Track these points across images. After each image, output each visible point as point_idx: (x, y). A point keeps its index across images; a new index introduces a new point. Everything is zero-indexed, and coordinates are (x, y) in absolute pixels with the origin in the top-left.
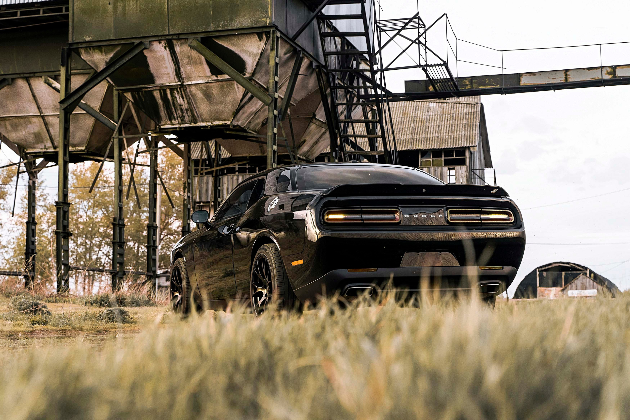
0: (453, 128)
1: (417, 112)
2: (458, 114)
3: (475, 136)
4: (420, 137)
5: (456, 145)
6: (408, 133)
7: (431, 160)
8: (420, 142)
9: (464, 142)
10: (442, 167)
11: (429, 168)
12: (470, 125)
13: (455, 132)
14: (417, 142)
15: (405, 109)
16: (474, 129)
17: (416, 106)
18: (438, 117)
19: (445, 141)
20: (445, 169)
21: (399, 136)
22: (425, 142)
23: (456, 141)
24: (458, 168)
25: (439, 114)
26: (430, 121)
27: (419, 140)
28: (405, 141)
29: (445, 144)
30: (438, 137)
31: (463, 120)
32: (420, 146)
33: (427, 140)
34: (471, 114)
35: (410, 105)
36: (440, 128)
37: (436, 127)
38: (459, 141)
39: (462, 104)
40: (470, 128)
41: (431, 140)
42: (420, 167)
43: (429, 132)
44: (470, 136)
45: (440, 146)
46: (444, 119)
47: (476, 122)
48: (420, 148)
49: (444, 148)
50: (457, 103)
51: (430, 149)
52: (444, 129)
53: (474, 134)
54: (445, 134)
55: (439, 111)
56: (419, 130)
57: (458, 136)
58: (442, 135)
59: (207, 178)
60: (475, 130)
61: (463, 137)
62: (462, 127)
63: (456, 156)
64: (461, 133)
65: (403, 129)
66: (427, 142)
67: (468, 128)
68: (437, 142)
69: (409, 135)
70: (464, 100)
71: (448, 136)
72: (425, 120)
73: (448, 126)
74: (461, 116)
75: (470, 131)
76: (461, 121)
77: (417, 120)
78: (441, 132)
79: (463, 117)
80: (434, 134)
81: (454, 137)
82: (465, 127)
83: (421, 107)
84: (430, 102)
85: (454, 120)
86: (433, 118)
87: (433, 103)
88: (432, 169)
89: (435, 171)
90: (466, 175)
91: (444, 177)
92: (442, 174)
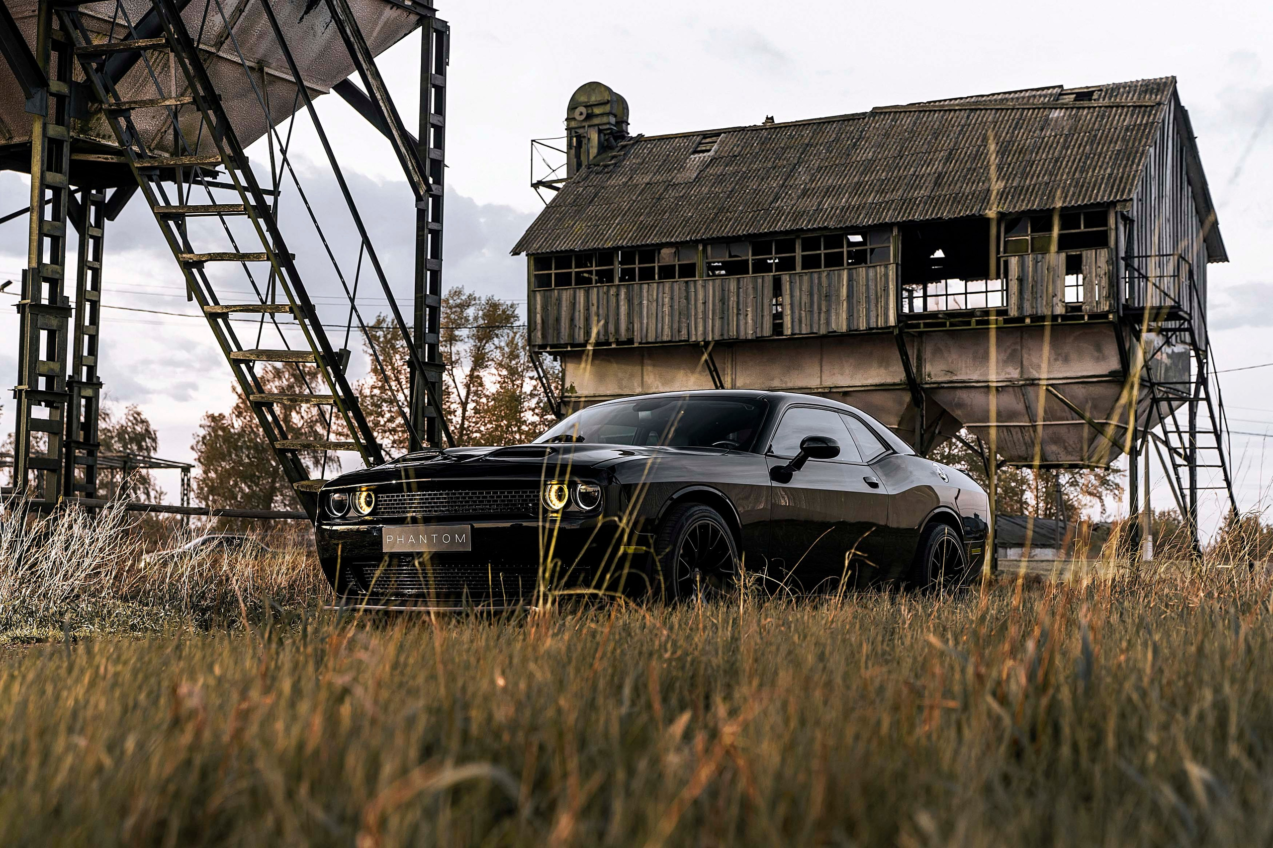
0: (1088, 162)
1: (1016, 132)
2: (1110, 129)
3: (1134, 176)
4: (1008, 185)
6: (983, 179)
7: (1029, 238)
8: (1005, 196)
9: (1105, 191)
10: (1051, 253)
11: (1021, 256)
12: (1130, 154)
13: (1090, 170)
14: (998, 197)
15: (992, 126)
16: (1136, 160)
17: (1019, 119)
18: (1062, 140)
19: (1062, 193)
20: (1061, 258)
21: (961, 187)
22: (1016, 197)
23: (1087, 190)
24: (1088, 255)
25: (1065, 132)
26: (1041, 151)
27: (1004, 192)
28: (970, 197)
29: (1059, 198)
30: (1047, 184)
31: (1116, 143)
33: (1020, 192)
34: (1139, 129)
35: (1006, 118)
36: (1058, 164)
37: (1050, 162)
38: (1093, 191)
39: (1123, 107)
41: (1030, 190)
42: (1002, 254)
43: (1031, 173)
44: (1122, 178)
45: (1046, 204)
46: (1072, 144)
47: (1144, 145)
50: (1112, 107)
51: (1023, 211)
52: (1067, 165)
53: (1132, 173)
54: (1064, 177)
55: (1067, 125)
56: (1010, 170)
57: (1093, 179)
58: (1058, 177)
59: (559, 293)
60: (1138, 165)
61: (1105, 181)
62: (1110, 158)
63: (1085, 227)
64: (1102, 172)
65: (975, 169)
66: (1019, 197)
67: (1122, 161)
68: (1043, 194)
69: (983, 183)
70: (1132, 99)
71: (1072, 182)
72: (1031, 148)
73: (1078, 157)
74: (1113, 135)
75: (1125, 166)
76: (1112, 145)
77: (1011, 150)
78: (1058, 173)
79: (1118, 137)
80: (1040, 178)
81: (1084, 182)
82: (1116, 159)
83: (1030, 120)
84: (1052, 108)
85: (1095, 146)
86: (1050, 142)
87: (1058, 111)
88: (1029, 260)
89: (1036, 262)
90: (1109, 270)
91: (1056, 276)
92: (1051, 270)
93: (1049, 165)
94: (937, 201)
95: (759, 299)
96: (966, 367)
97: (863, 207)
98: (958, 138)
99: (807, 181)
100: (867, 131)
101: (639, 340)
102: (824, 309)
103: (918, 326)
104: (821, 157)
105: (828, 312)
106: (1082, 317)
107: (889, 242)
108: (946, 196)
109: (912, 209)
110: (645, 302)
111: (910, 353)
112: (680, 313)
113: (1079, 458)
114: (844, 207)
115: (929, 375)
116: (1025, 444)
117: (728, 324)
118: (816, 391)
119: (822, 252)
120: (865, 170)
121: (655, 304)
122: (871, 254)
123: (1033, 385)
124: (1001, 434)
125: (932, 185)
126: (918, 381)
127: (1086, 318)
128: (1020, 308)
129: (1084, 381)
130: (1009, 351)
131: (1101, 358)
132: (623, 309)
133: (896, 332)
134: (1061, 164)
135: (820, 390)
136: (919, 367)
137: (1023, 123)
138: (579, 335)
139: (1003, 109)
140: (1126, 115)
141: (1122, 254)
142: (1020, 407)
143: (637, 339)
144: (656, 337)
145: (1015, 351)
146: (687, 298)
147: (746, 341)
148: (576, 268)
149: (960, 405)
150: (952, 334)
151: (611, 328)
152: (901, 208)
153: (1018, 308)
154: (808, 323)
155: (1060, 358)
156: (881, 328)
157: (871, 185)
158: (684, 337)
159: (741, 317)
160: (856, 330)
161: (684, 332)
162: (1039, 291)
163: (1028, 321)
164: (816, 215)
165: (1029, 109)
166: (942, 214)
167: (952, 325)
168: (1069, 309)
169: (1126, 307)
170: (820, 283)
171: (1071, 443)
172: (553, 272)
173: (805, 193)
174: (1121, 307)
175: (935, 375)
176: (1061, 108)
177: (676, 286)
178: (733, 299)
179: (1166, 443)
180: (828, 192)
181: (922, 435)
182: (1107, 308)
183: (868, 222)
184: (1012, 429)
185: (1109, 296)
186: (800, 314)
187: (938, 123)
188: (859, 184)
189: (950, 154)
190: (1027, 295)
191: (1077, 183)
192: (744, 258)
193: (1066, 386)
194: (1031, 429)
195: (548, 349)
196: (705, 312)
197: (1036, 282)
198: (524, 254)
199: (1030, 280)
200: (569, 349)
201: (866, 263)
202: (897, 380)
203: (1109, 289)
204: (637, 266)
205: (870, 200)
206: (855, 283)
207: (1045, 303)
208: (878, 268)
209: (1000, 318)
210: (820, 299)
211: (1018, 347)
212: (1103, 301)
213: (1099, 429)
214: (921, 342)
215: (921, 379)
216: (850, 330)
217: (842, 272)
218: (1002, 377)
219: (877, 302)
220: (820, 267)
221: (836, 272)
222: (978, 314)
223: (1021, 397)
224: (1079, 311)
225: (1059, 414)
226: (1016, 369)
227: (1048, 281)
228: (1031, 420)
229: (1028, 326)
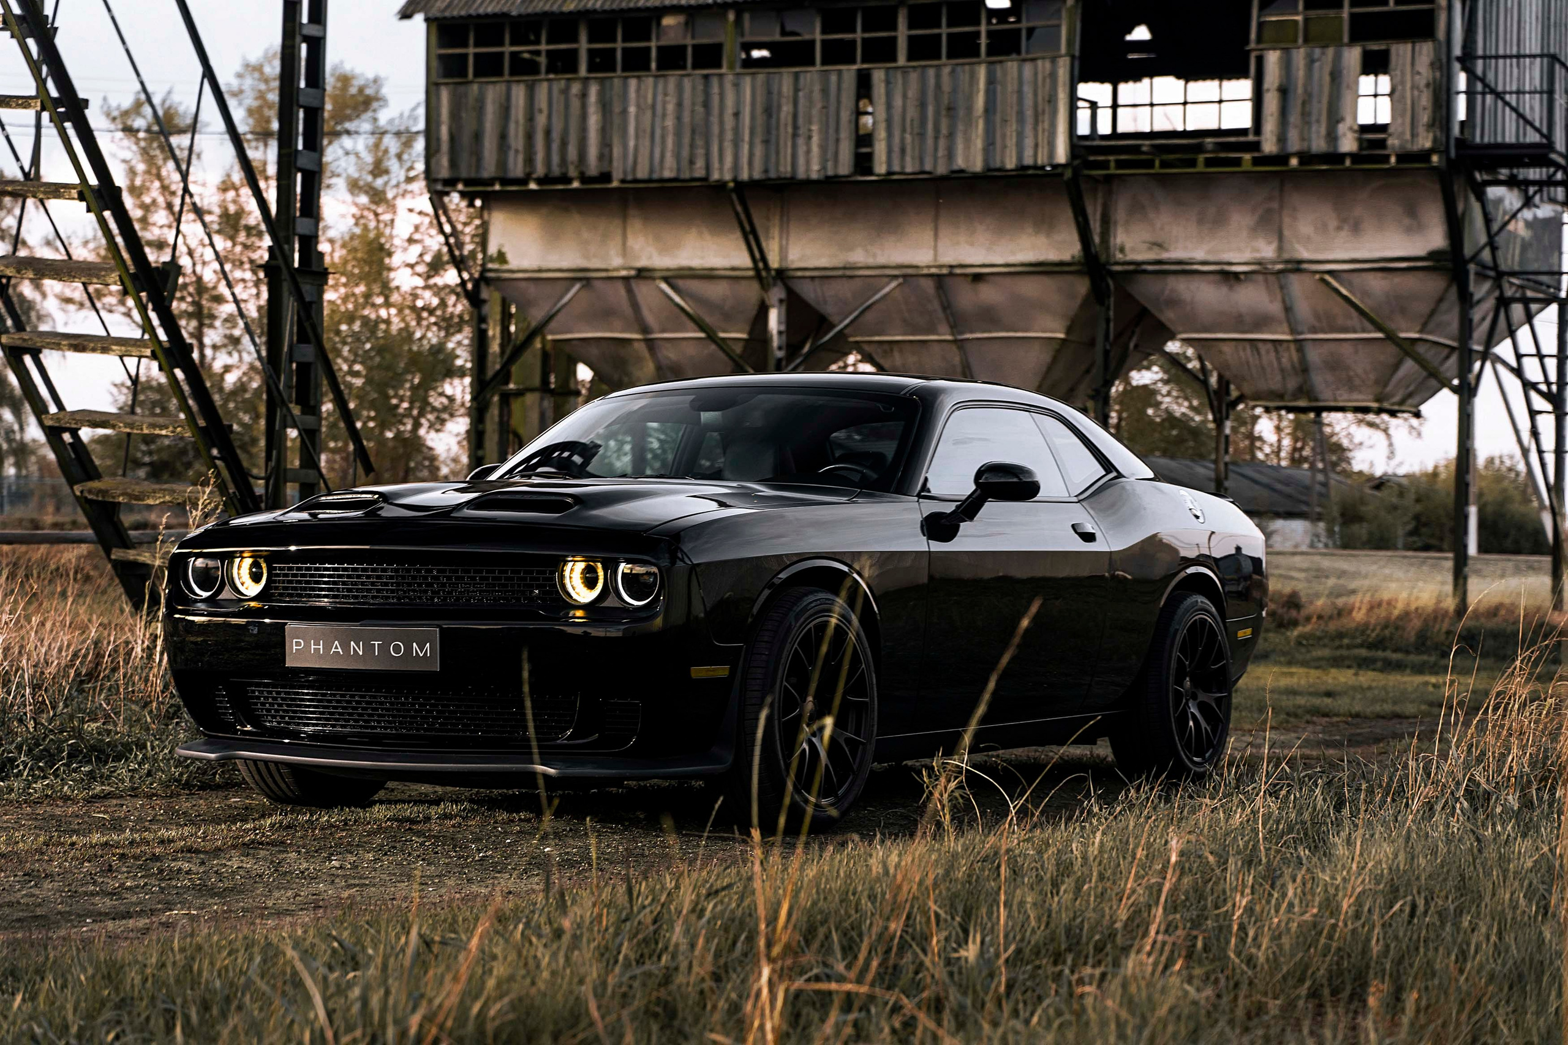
7: (1299, 18)
10: (1342, 45)
11: (1286, 51)
20: (1353, 56)
24: (1400, 52)
42: (1252, 45)
59: (480, 89)
63: (1396, 4)
88: (1299, 56)
89: (1311, 61)
90: (1434, 79)
91: (1344, 85)
92: (1336, 76)
95: (832, 109)
96: (1185, 237)
101: (621, 176)
102: (944, 131)
103: (1105, 165)
105: (951, 135)
106: (1386, 158)
107: (1060, 18)
110: (632, 109)
111: (1090, 210)
112: (693, 132)
113: (1371, 397)
115: (1122, 250)
116: (1282, 370)
117: (778, 153)
118: (925, 271)
119: (944, 31)
121: (649, 114)
122: (1028, 37)
123: (1298, 271)
124: (1242, 353)
126: (1103, 258)
127: (1393, 160)
128: (1282, 139)
129: (1385, 267)
130: (1259, 211)
131: (1414, 224)
132: (594, 120)
133: (1068, 174)
135: (933, 271)
136: (1105, 234)
138: (515, 164)
141: (1457, 51)
142: (1275, 308)
143: (617, 175)
144: (651, 171)
145: (1269, 211)
146: (706, 105)
147: (808, 183)
148: (512, 44)
149: (1174, 302)
150: (1163, 180)
151: (572, 153)
153: (1277, 139)
154: (917, 154)
155: (1346, 227)
156: (1043, 168)
158: (699, 173)
159: (801, 141)
160: (999, 170)
161: (700, 163)
162: (1314, 110)
163: (1294, 162)
167: (1164, 165)
168: (1365, 144)
169: (1461, 143)
170: (938, 86)
171: (1360, 371)
172: (471, 50)
174: (1452, 143)
175: (1133, 250)
177: (687, 83)
178: (786, 109)
179: (1518, 372)
181: (1106, 353)
182: (1428, 145)
184: (1260, 345)
185: (1432, 124)
186: (903, 140)
190: (1294, 118)
192: (807, 37)
193: (1355, 275)
194: (1292, 346)
195: (460, 187)
196: (737, 130)
197: (1310, 96)
198: (419, 19)
199: (1300, 90)
200: (497, 187)
201: (1019, 52)
202: (1066, 256)
203: (1434, 112)
204: (619, 45)
206: (999, 88)
207: (1323, 130)
208: (1040, 63)
209: (1247, 156)
210: (937, 113)
211: (1275, 205)
212: (1421, 130)
213: (1407, 348)
214: (1109, 193)
215: (1108, 255)
216: (990, 170)
217: (976, 67)
218: (1247, 256)
219: (1036, 122)
220: (939, 57)
221: (967, 68)
222: (1210, 147)
223: (1278, 291)
224: (1382, 144)
225: (1340, 321)
226: (1270, 243)
227: (1331, 96)
228: (1293, 331)
229: (1294, 171)
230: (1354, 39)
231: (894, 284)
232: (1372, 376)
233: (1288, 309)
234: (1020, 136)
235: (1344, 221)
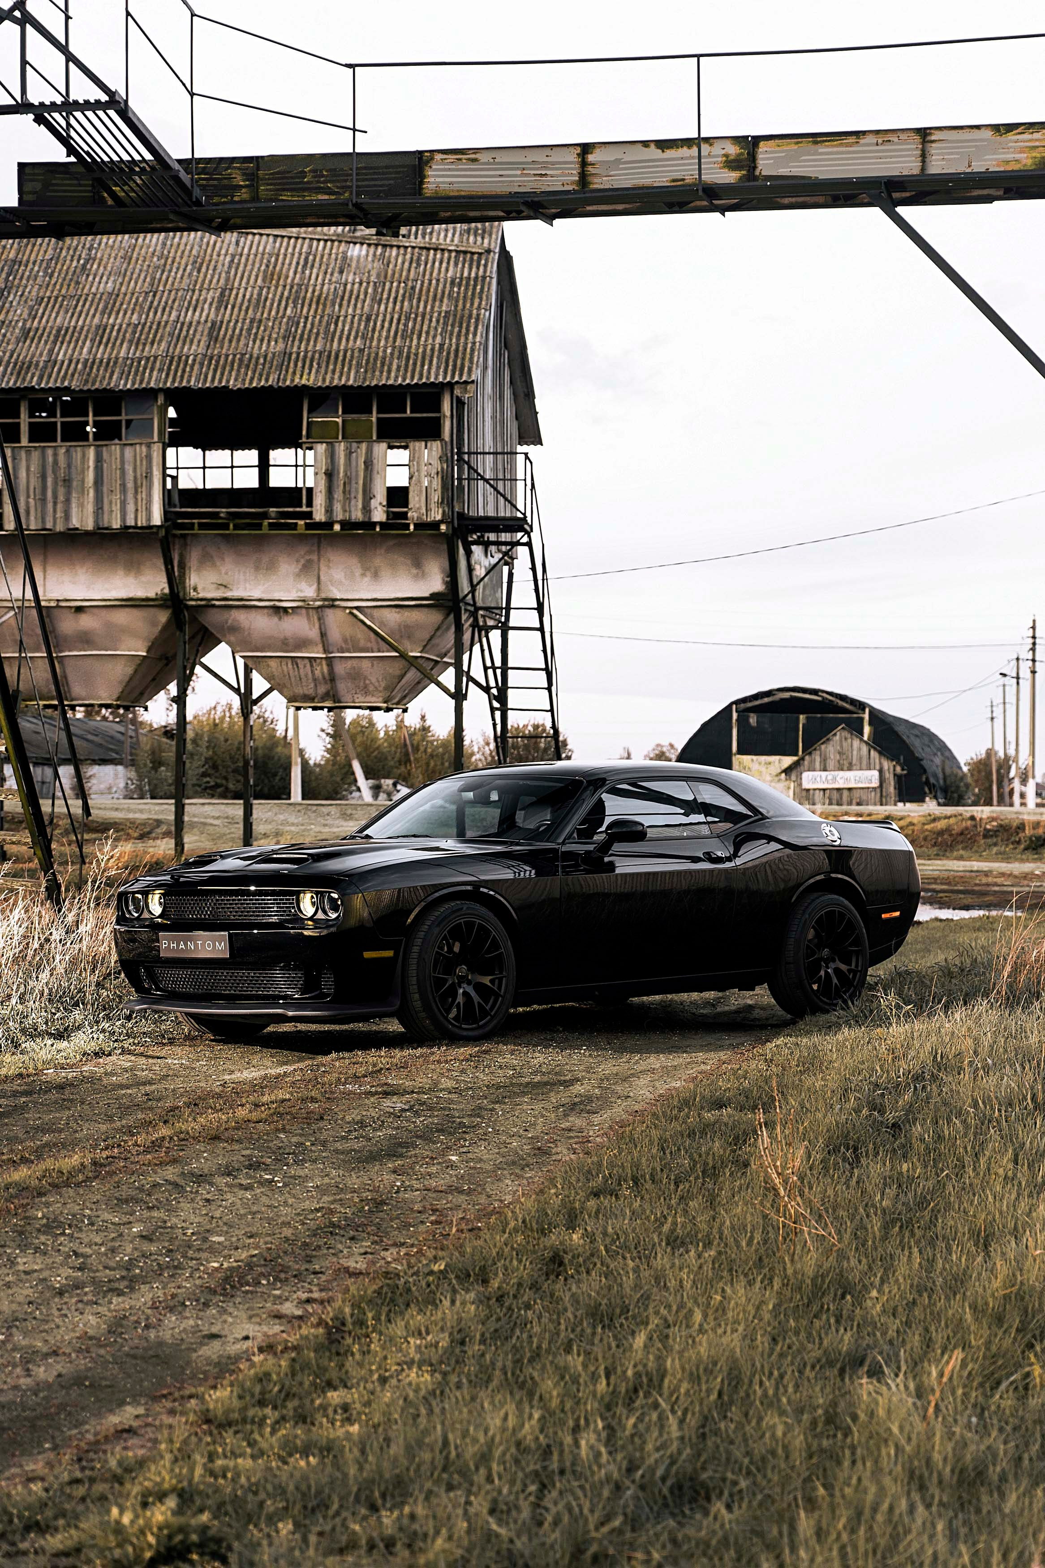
0: (410, 325)
1: (307, 272)
2: (430, 281)
3: (473, 350)
4: (310, 348)
5: (412, 378)
6: (274, 336)
7: (339, 420)
8: (308, 365)
9: (438, 368)
10: (370, 442)
11: (331, 445)
12: (462, 317)
13: (415, 337)
14: (300, 364)
15: (273, 260)
16: (472, 329)
17: (309, 254)
18: (370, 290)
19: (383, 364)
20: (380, 448)
21: (247, 346)
22: (324, 365)
23: (415, 364)
24: (417, 447)
25: (372, 278)
26: (345, 303)
27: (305, 357)
28: (261, 361)
29: (381, 372)
30: (361, 351)
31: (441, 301)
32: (305, 377)
33: (327, 358)
34: (468, 284)
35: (290, 250)
36: (372, 324)
37: (360, 320)
38: (423, 366)
39: (443, 250)
40: (461, 327)
41: (341, 358)
42: (304, 440)
43: (338, 334)
44: (457, 350)
45: (365, 379)
46: (385, 296)
47: (479, 308)
48: (304, 382)
49: (376, 386)
50: (428, 249)
51: (336, 387)
52: (383, 327)
53: (469, 345)
54: (382, 343)
55: (375, 269)
56: (309, 326)
57: (421, 350)
58: (375, 343)
60: (475, 335)
61: (436, 353)
62: (438, 321)
63: (412, 412)
64: (430, 341)
65: (260, 321)
66: (327, 367)
67: (453, 326)
68: (359, 365)
69: (276, 342)
70: (452, 241)
71: (393, 350)
72: (331, 297)
73: (396, 316)
74: (436, 289)
75: (459, 335)
76: (437, 304)
77: (305, 298)
78: (373, 336)
79: (443, 292)
80: (351, 343)
81: (409, 353)
82: (445, 324)
83: (322, 256)
84: (350, 242)
85: (415, 301)
86: (355, 292)
87: (358, 246)
88: (341, 448)
89: (349, 453)
90: (442, 468)
91: (375, 472)
92: (369, 464)
93: (359, 324)
94: (218, 362)
96: (245, 580)
97: (115, 363)
98: (228, 272)
99: (25, 316)
100: (97, 249)
102: (61, 498)
103: (191, 526)
104: (39, 281)
105: (68, 501)
106: (407, 526)
107: (153, 413)
108: (227, 356)
109: (184, 371)
111: (173, 556)
113: (381, 699)
114: (87, 360)
115: (195, 589)
116: (315, 680)
119: (59, 420)
120: (106, 307)
122: (127, 427)
123: (333, 606)
124: (285, 667)
125: (205, 338)
126: (181, 594)
127: (412, 527)
128: (329, 510)
129: (399, 605)
130: (302, 561)
131: (420, 573)
133: (163, 533)
134: (375, 324)
136: (183, 575)
137: (314, 260)
139: (283, 237)
140: (448, 263)
142: (313, 633)
145: (309, 561)
149: (235, 629)
150: (228, 539)
152: (169, 369)
153: (327, 511)
154: (39, 515)
155: (368, 573)
156: (142, 528)
157: (119, 330)
160: (107, 529)
162: (353, 490)
163: (337, 527)
164: (49, 370)
165: (319, 240)
166: (228, 381)
167: (236, 527)
168: (391, 516)
169: (460, 515)
170: (56, 462)
171: (374, 680)
173: (26, 333)
175: (204, 589)
176: (362, 244)
180: (60, 335)
182: (439, 517)
183: (126, 384)
184: (299, 661)
185: (442, 502)
186: (27, 503)
187: (196, 248)
188: (102, 328)
189: (222, 294)
190: (338, 495)
191: (401, 353)
193: (376, 610)
194: (324, 662)
197: (350, 479)
199: (341, 474)
201: (120, 439)
202: (152, 595)
203: (442, 493)
205: (122, 354)
206: (105, 465)
207: (360, 506)
208: (138, 447)
209: (301, 523)
210: (55, 483)
211: (314, 557)
212: (433, 506)
213: (412, 662)
214: (185, 546)
215: (185, 594)
216: (99, 529)
217: (86, 449)
218: (294, 595)
219: (136, 492)
220: (56, 441)
221: (79, 449)
222: (273, 515)
223: (316, 621)
224: (404, 515)
225: (362, 643)
226: (310, 586)
227: (365, 478)
228: (325, 651)
229: (337, 533)
230: (381, 437)
231: (12, 613)
232: (383, 684)
233: (323, 635)
234: (124, 503)
235: (366, 569)
